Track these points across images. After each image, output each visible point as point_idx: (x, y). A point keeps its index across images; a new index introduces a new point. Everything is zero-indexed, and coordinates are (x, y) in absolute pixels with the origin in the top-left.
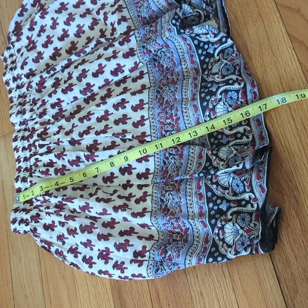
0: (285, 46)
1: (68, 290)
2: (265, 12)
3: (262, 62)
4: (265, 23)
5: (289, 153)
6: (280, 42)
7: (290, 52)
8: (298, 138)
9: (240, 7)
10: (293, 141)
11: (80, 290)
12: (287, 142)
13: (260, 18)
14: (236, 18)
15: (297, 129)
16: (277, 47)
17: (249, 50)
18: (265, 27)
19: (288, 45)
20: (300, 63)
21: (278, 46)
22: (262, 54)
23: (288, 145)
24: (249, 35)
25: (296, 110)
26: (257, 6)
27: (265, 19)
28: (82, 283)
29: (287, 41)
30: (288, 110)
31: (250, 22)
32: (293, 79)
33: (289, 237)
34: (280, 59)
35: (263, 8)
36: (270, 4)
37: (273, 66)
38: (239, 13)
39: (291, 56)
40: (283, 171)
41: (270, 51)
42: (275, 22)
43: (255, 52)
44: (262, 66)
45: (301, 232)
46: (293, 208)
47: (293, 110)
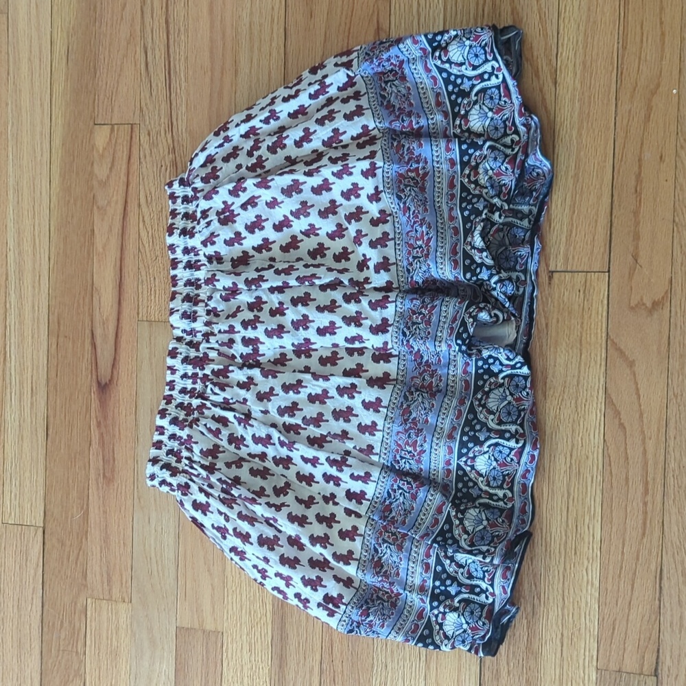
0: (595, 405)
1: (213, 589)
2: (588, 339)
3: (558, 411)
4: (583, 357)
5: (546, 550)
6: (591, 396)
7: (598, 418)
8: (564, 538)
9: (559, 312)
10: (557, 538)
11: (230, 598)
12: (548, 535)
13: (579, 346)
14: (547, 325)
15: (567, 526)
16: (584, 401)
17: (548, 386)
18: (580, 363)
19: (599, 405)
20: (604, 441)
21: (586, 401)
22: (562, 400)
23: (548, 539)
24: (555, 362)
25: (576, 500)
26: (582, 323)
27: (584, 351)
28: (234, 588)
29: (600, 400)
30: (566, 496)
31: (564, 343)
32: (587, 458)
33: (509, 648)
34: (582, 419)
35: (588, 332)
36: (599, 331)
37: (570, 425)
38: (554, 321)
39: (598, 424)
40: (531, 568)
41: (573, 402)
42: (596, 362)
43: (554, 392)
44: (555, 418)
45: (524, 649)
46: (526, 618)
47: (571, 497)
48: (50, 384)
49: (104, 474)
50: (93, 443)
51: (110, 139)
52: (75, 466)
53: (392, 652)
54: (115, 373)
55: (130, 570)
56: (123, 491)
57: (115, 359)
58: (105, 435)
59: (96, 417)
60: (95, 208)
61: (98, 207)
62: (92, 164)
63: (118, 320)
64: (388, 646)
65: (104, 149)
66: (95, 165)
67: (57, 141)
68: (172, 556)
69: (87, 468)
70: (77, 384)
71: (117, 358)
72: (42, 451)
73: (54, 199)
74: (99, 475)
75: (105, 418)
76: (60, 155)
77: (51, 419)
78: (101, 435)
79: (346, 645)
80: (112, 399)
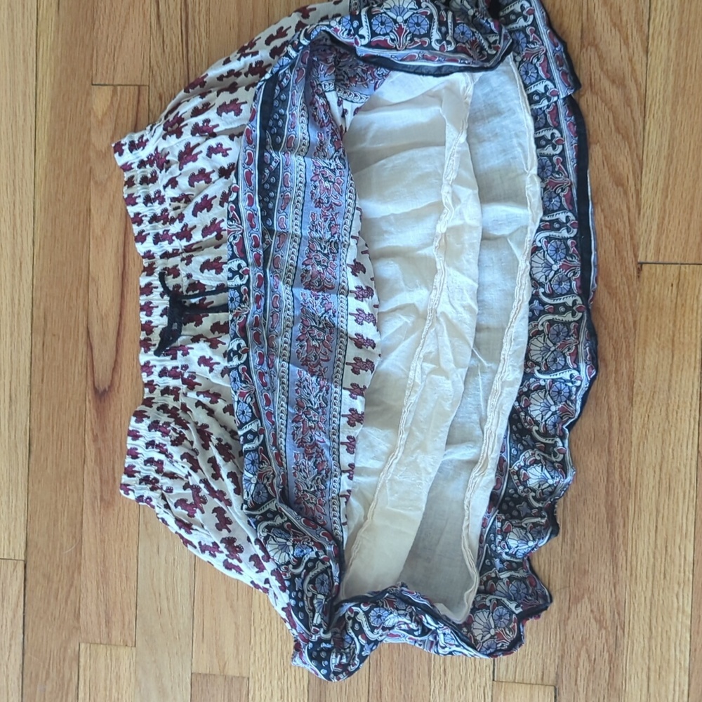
0: (688, 412)
1: (237, 628)
2: (682, 340)
3: (646, 419)
4: (675, 359)
5: (631, 575)
6: (685, 402)
7: (692, 427)
8: (652, 560)
9: (648, 307)
10: (644, 561)
11: (257, 638)
12: (634, 558)
13: (670, 346)
14: (635, 323)
15: (656, 547)
16: (676, 408)
17: (635, 390)
18: (672, 365)
19: (693, 412)
20: (698, 452)
21: (678, 408)
22: (651, 407)
23: (634, 563)
24: (643, 366)
25: (665, 518)
26: (675, 322)
27: (676, 352)
28: (262, 627)
29: (694, 406)
30: (654, 513)
31: (654, 344)
32: (679, 471)
34: (673, 428)
35: (682, 331)
36: (694, 330)
37: (660, 435)
38: (643, 318)
39: (691, 434)
41: (664, 409)
42: (690, 365)
43: (642, 398)
44: (643, 427)
45: (605, 685)
46: (608, 651)
47: (661, 515)
48: (34, 391)
49: (101, 497)
50: (88, 460)
51: (112, 103)
52: (65, 487)
53: (452, 694)
54: (116, 378)
55: (133, 609)
56: (126, 517)
57: (116, 361)
58: (103, 451)
59: (92, 430)
60: (92, 183)
61: (96, 183)
62: (89, 132)
63: (121, 316)
64: (448, 688)
65: (104, 115)
66: (92, 134)
67: (44, 104)
68: (186, 591)
69: (80, 491)
70: (67, 391)
71: (119, 360)
72: (23, 470)
73: (40, 172)
74: (96, 497)
75: (104, 430)
76: (48, 120)
77: (35, 434)
78: (99, 451)
79: (398, 687)
80: (112, 407)
